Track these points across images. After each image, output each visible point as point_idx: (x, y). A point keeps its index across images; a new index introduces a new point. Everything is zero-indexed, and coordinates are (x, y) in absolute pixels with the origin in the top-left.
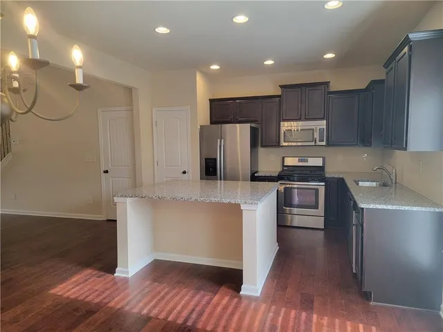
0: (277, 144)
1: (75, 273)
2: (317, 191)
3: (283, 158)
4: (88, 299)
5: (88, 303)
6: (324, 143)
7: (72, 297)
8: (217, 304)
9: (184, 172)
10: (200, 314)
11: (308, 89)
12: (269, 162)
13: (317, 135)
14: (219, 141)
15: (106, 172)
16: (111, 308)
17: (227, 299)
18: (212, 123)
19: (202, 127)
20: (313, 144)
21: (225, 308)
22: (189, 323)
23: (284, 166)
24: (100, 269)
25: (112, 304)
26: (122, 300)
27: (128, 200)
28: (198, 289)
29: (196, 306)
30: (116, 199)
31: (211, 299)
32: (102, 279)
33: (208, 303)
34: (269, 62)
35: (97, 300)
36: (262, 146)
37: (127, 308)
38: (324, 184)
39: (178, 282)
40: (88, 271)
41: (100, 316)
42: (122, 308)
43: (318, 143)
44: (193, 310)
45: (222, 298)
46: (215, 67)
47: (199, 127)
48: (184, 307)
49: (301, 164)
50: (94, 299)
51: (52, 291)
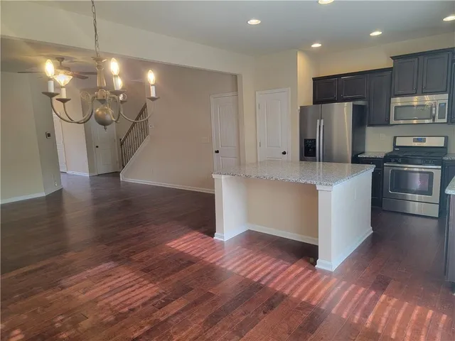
0: (386, 123)
1: (186, 233)
2: (431, 175)
3: (395, 138)
4: (191, 254)
5: (191, 256)
6: (445, 121)
7: (182, 250)
8: (292, 272)
9: (284, 153)
10: (275, 277)
11: (426, 58)
12: (378, 142)
13: (436, 112)
14: (318, 121)
15: (217, 152)
16: (206, 262)
17: (302, 269)
18: (315, 102)
19: (302, 108)
20: (431, 121)
21: (298, 276)
22: (263, 283)
23: (395, 146)
24: (204, 233)
25: (207, 259)
26: (216, 257)
27: (223, 177)
28: (279, 258)
29: (272, 270)
30: (214, 176)
31: (288, 267)
32: (204, 240)
33: (284, 270)
34: (377, 33)
35: (197, 255)
36: (370, 125)
37: (218, 264)
38: (440, 167)
39: (263, 251)
40: (196, 233)
41: (196, 267)
42: (215, 263)
43: (437, 120)
44: (269, 273)
45: (298, 268)
46: (316, 45)
47: (299, 108)
48: (262, 270)
49: (417, 144)
50: (195, 253)
51: (168, 244)
